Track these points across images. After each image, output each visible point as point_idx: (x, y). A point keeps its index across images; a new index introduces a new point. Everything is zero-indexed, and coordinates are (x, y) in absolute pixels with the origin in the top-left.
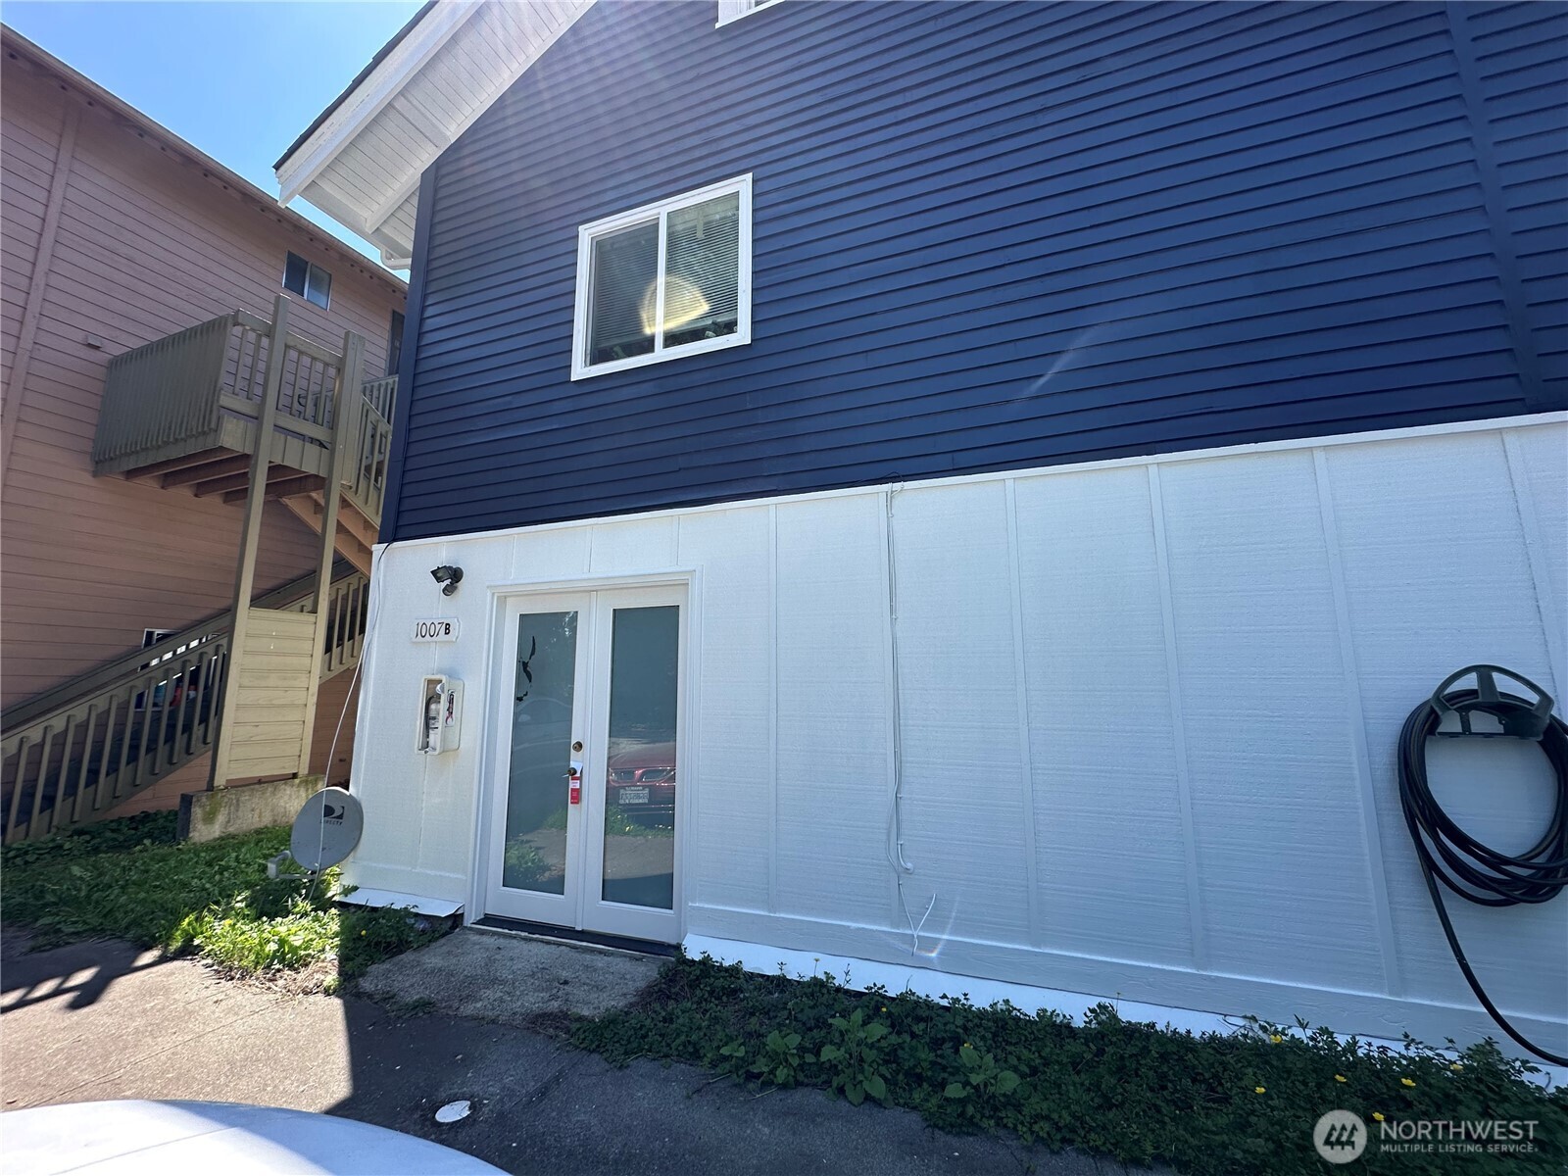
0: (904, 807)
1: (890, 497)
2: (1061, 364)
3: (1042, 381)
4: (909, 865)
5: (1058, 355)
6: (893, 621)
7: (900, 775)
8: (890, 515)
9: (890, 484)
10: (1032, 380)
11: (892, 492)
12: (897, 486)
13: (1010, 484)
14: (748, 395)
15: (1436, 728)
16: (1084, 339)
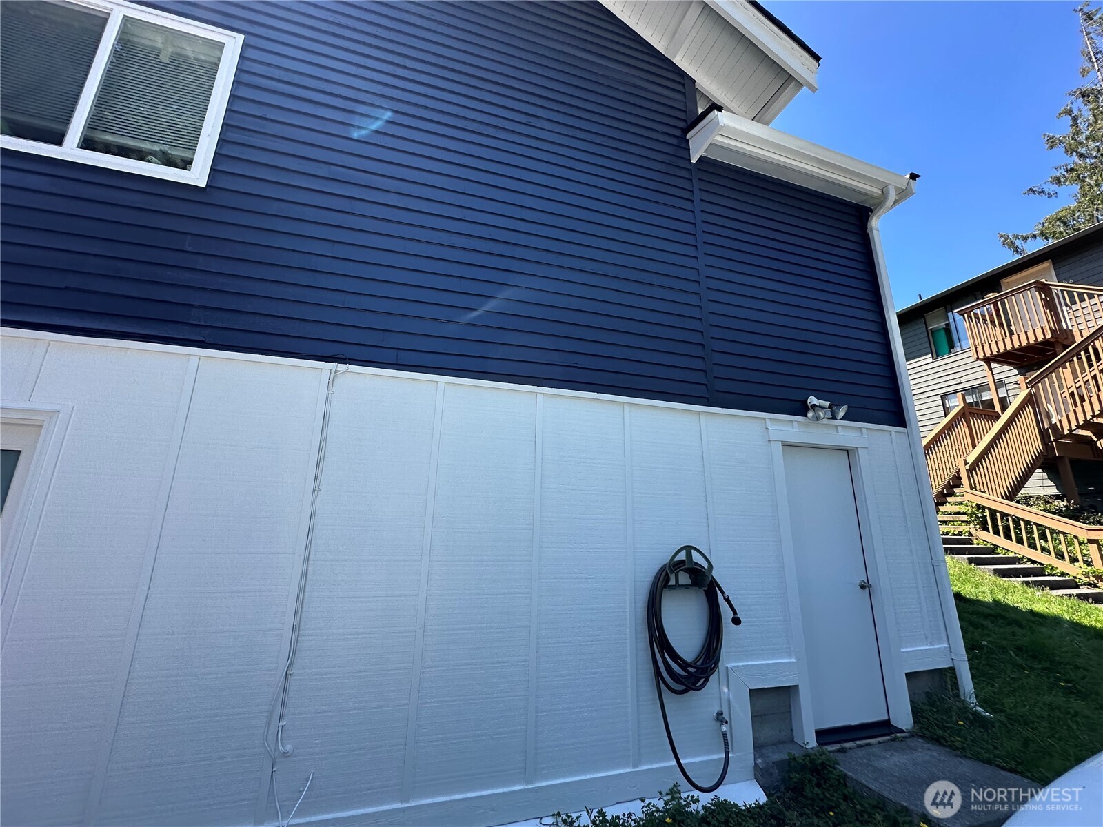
0: (293, 684)
1: (333, 376)
2: (490, 305)
3: (475, 314)
4: (289, 747)
5: (488, 298)
6: (315, 492)
7: (295, 650)
8: (330, 392)
9: (335, 364)
10: (467, 311)
11: (336, 371)
12: (342, 367)
13: (441, 386)
14: (189, 237)
15: (668, 582)
16: (508, 293)
